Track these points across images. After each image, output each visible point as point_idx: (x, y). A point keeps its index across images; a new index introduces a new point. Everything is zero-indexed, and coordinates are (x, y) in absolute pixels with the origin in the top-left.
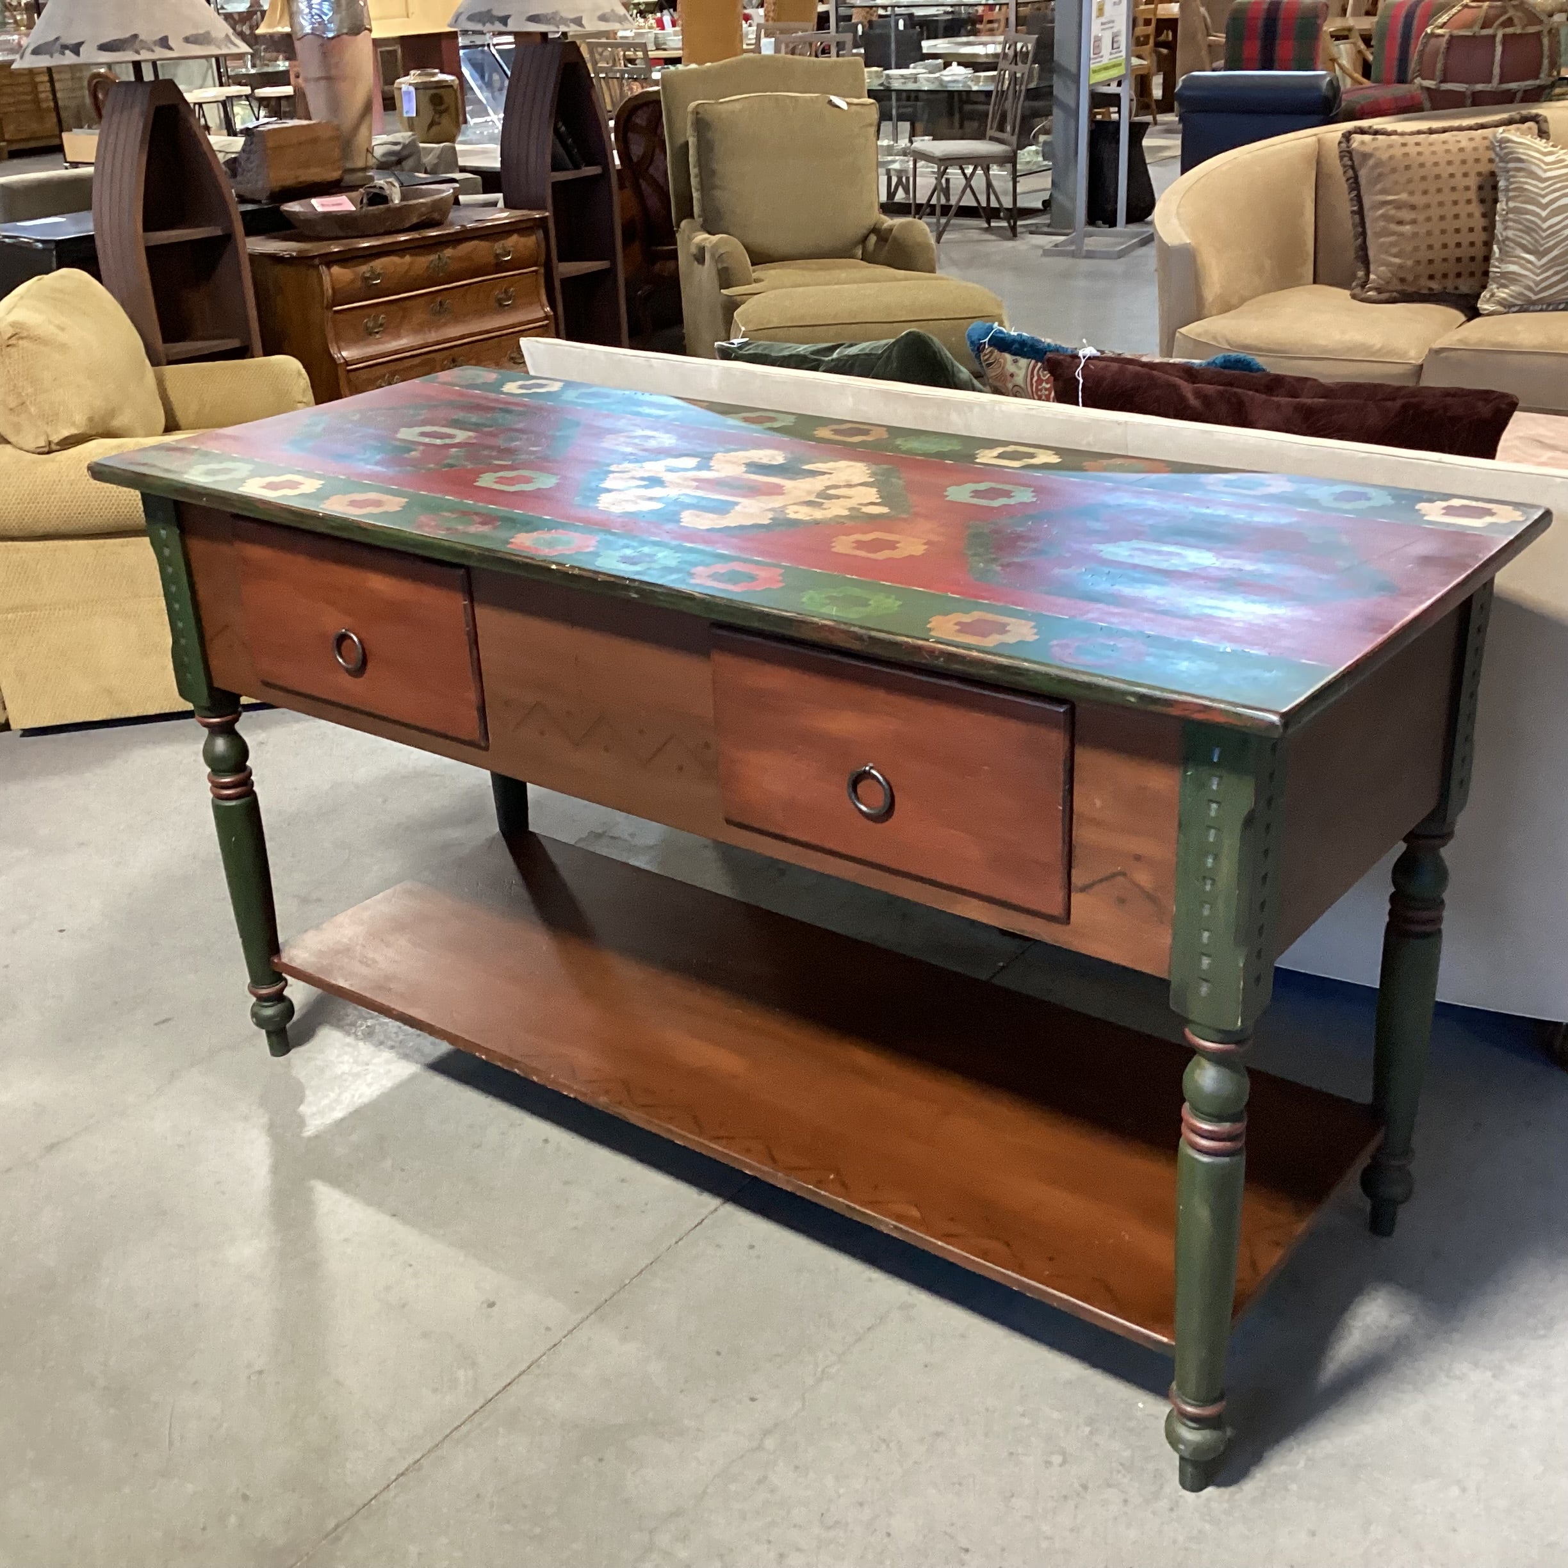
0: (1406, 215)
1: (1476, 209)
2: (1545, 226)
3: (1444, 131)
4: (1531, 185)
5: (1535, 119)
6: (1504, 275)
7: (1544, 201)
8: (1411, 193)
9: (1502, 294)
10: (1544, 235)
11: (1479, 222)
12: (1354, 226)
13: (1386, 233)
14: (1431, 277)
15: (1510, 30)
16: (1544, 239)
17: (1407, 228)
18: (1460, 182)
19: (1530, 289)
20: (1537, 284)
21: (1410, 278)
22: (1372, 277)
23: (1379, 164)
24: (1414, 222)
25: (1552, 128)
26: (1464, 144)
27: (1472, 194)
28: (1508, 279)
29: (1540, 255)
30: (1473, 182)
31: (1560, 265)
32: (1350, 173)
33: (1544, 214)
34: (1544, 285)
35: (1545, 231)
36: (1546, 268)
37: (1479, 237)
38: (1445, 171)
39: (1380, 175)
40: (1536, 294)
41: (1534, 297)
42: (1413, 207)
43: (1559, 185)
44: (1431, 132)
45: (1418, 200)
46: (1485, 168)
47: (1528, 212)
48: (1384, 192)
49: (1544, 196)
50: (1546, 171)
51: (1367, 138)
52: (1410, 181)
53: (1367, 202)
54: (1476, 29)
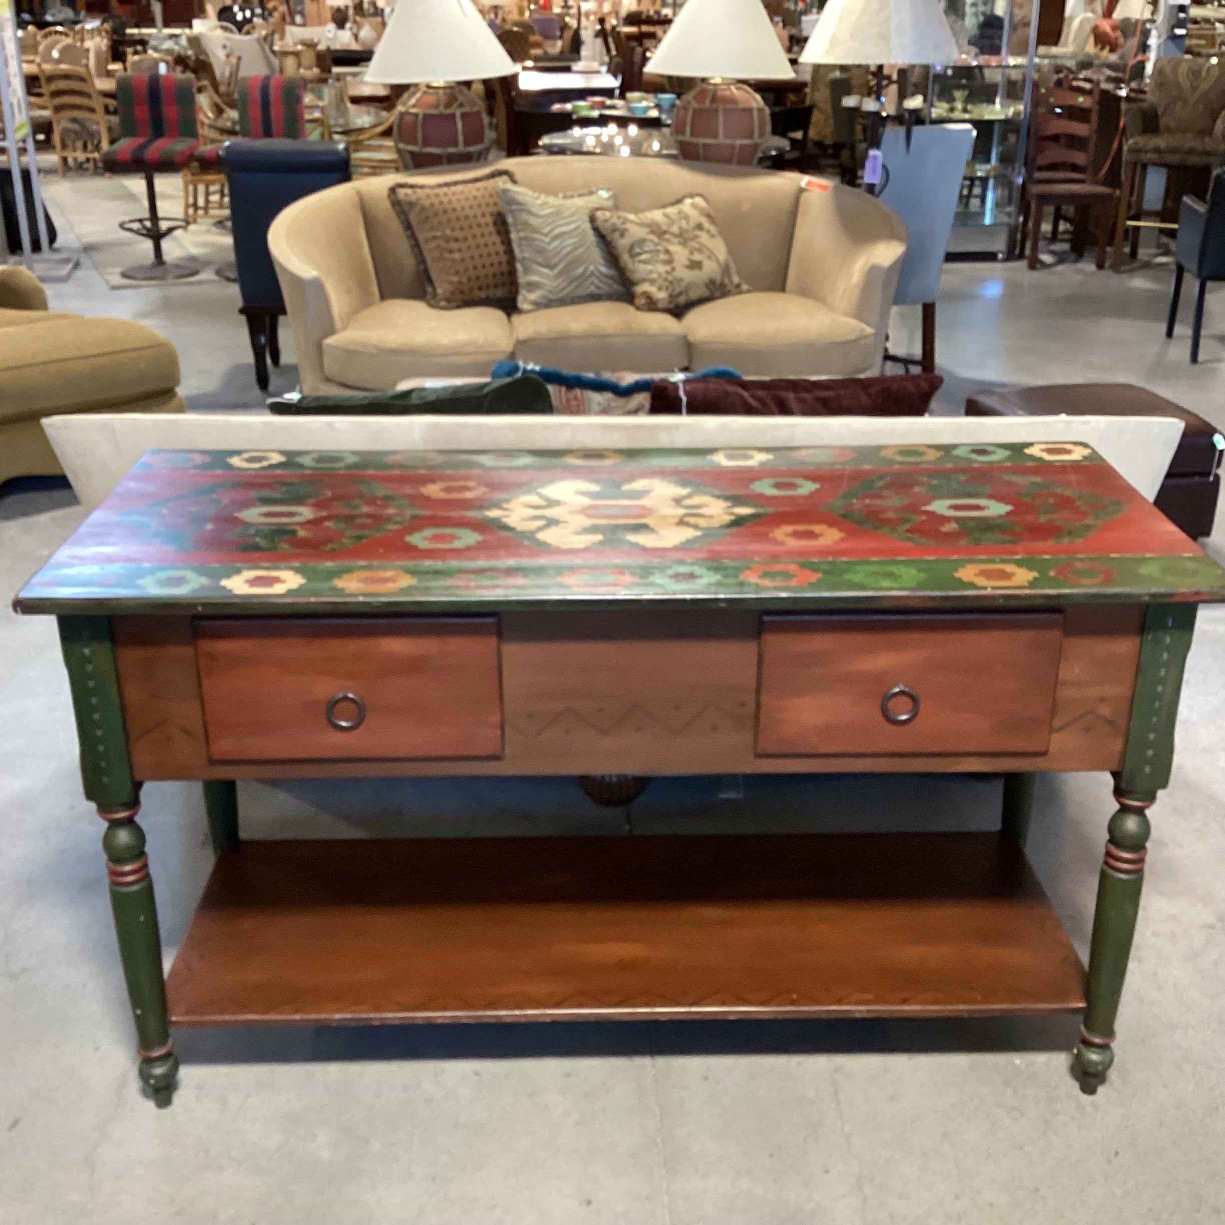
0: (454, 246)
1: (496, 239)
2: (550, 248)
3: (456, 183)
4: (533, 221)
5: (506, 173)
6: (528, 283)
7: (545, 231)
8: (453, 230)
9: (533, 296)
10: (550, 254)
11: (501, 248)
12: (416, 257)
13: (441, 258)
14: (480, 289)
15: (464, 110)
16: (551, 257)
17: (457, 256)
18: (482, 221)
19: (550, 292)
20: (554, 288)
21: (466, 289)
22: (439, 291)
23: (424, 209)
24: (460, 250)
25: (518, 177)
26: (475, 193)
27: (491, 228)
28: (532, 286)
29: (551, 267)
30: (489, 219)
32: (403, 218)
33: (547, 240)
34: (558, 288)
35: (550, 251)
36: (558, 276)
37: (504, 258)
38: (471, 213)
39: (427, 218)
40: (555, 295)
41: (555, 297)
42: (457, 240)
43: (551, 220)
44: (447, 185)
45: (458, 234)
46: (493, 209)
47: (535, 239)
48: (432, 229)
49: (544, 228)
50: (539, 211)
51: (409, 191)
52: (449, 221)
53: (421, 237)
54: (442, 108)
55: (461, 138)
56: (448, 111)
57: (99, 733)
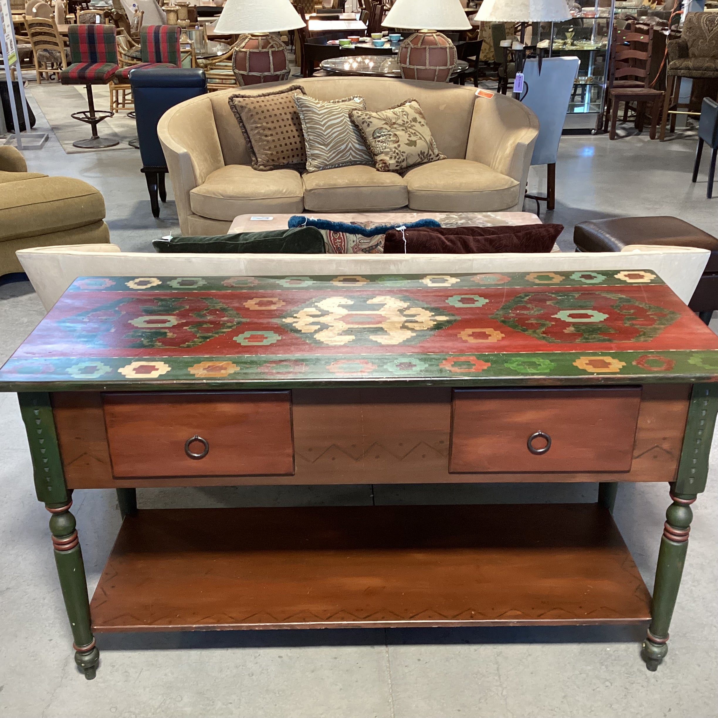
0: (268, 132)
1: (293, 128)
2: (325, 134)
3: (269, 95)
4: (315, 117)
5: (299, 88)
6: (312, 155)
7: (322, 123)
8: (267, 123)
9: (315, 163)
10: (326, 137)
11: (296, 134)
12: (245, 138)
13: (261, 140)
14: (284, 158)
15: (273, 49)
16: (326, 139)
17: (269, 138)
18: (285, 117)
19: (326, 160)
20: (328, 158)
21: (276, 159)
22: (259, 160)
23: (250, 110)
24: (272, 135)
25: (306, 90)
26: (280, 100)
27: (290, 122)
28: (315, 157)
29: (327, 146)
30: (289, 116)
31: (335, 149)
32: (238, 116)
33: (324, 129)
34: (331, 158)
35: (326, 136)
36: (330, 151)
37: (298, 139)
38: (278, 112)
39: (252, 115)
40: (328, 162)
41: (328, 163)
42: (270, 129)
43: (326, 116)
44: (264, 95)
45: (270, 125)
46: (291, 110)
47: (317, 128)
48: (255, 122)
49: (322, 121)
50: (319, 111)
51: (241, 99)
52: (265, 118)
53: (248, 127)
54: (260, 49)
55: (272, 66)
56: (264, 50)
57: (45, 461)
